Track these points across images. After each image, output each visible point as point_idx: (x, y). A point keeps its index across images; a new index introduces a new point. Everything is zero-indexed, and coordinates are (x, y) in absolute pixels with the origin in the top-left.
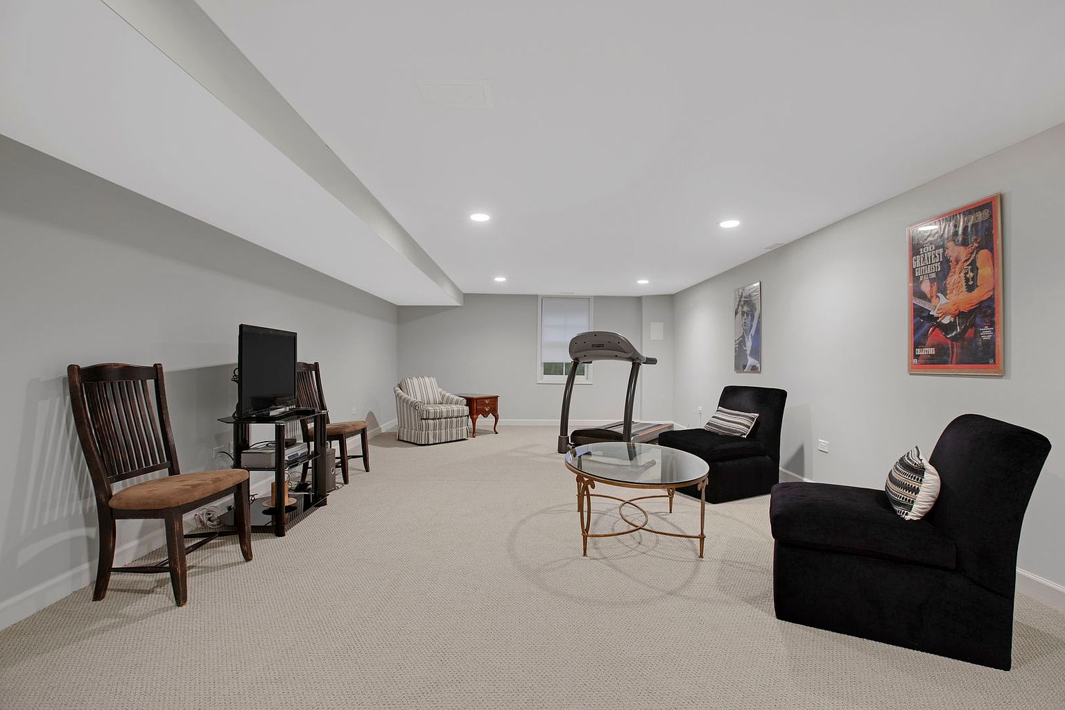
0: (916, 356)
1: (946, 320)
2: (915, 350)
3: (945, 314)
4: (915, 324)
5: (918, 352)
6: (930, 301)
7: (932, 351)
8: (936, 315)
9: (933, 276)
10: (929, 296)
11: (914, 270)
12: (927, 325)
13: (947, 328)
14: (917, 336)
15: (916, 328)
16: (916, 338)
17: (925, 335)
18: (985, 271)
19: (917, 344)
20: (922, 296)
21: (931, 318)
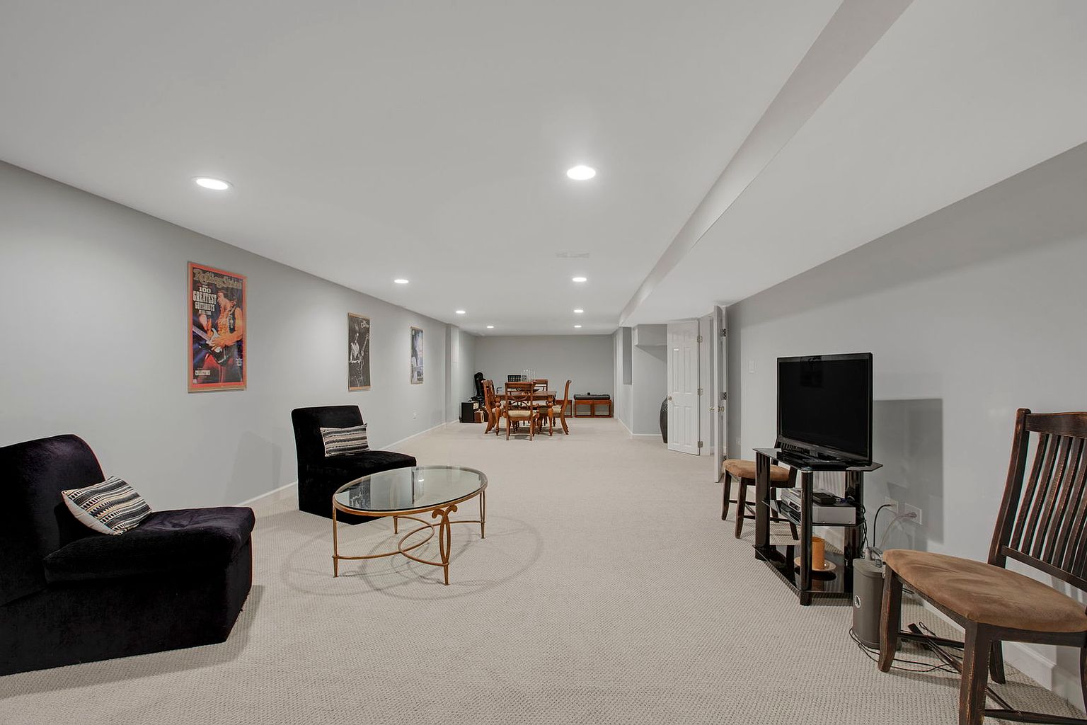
0: (195, 377)
1: (218, 350)
2: (194, 372)
3: (217, 345)
4: (194, 350)
5: (197, 373)
6: (206, 332)
7: (208, 373)
8: (210, 345)
9: (209, 313)
10: (206, 329)
11: (194, 302)
12: (204, 351)
13: (219, 356)
14: (197, 360)
15: (195, 353)
16: (195, 361)
17: (203, 360)
18: (239, 323)
19: (197, 366)
20: (201, 327)
21: (207, 347)
